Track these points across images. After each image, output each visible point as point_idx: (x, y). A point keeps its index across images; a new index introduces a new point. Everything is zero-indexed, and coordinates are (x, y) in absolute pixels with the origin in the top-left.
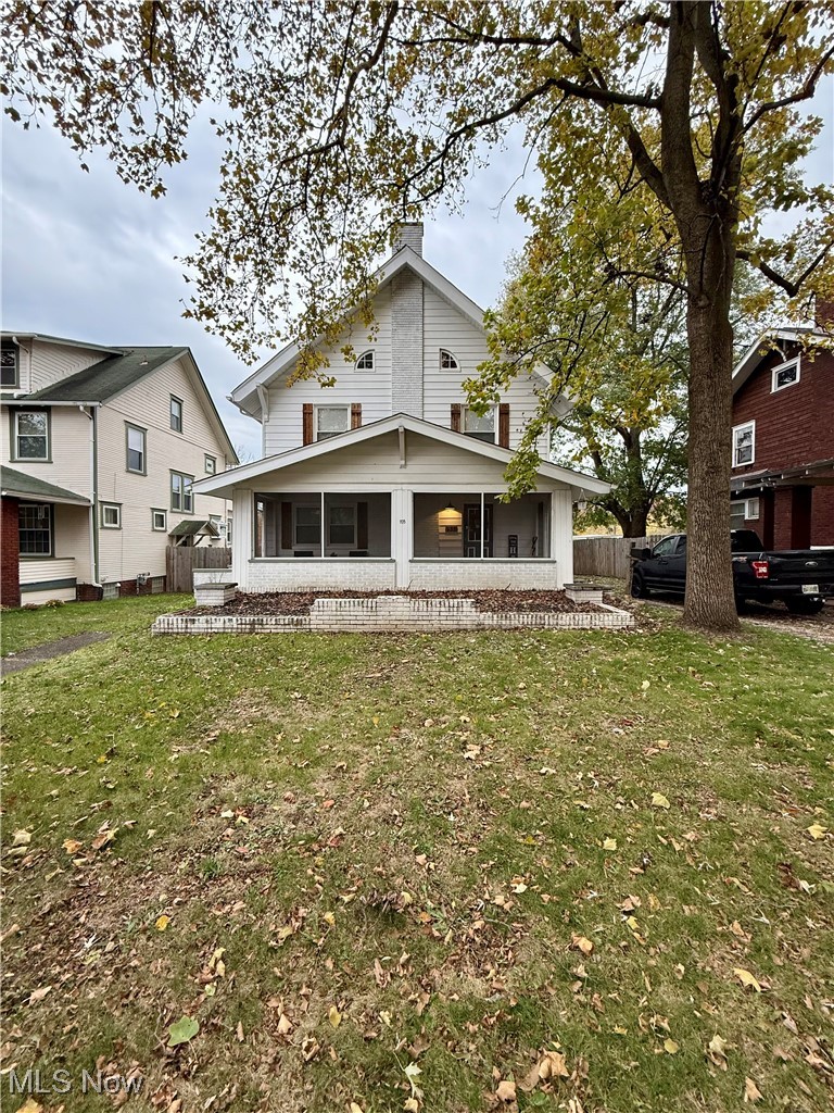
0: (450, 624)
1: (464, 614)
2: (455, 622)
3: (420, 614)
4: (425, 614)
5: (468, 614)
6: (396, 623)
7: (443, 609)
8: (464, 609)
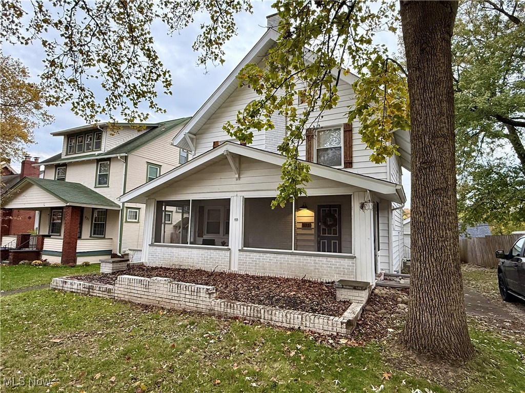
0: (191, 306)
1: (201, 299)
2: (195, 305)
3: (173, 294)
4: (176, 295)
5: (204, 299)
6: (159, 299)
7: (187, 293)
8: (201, 294)
